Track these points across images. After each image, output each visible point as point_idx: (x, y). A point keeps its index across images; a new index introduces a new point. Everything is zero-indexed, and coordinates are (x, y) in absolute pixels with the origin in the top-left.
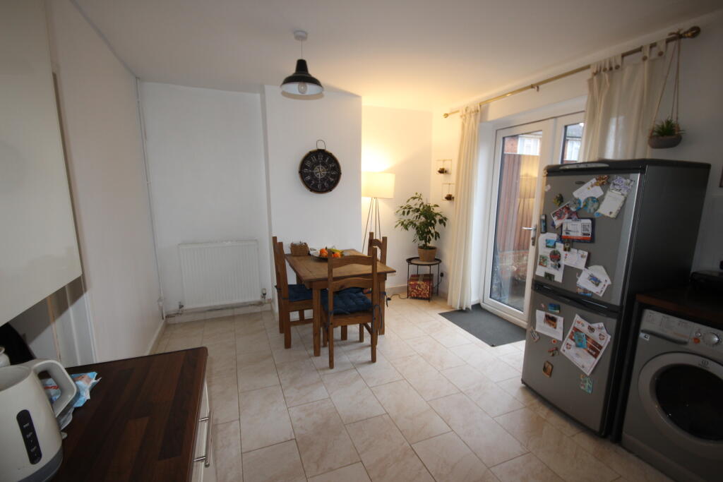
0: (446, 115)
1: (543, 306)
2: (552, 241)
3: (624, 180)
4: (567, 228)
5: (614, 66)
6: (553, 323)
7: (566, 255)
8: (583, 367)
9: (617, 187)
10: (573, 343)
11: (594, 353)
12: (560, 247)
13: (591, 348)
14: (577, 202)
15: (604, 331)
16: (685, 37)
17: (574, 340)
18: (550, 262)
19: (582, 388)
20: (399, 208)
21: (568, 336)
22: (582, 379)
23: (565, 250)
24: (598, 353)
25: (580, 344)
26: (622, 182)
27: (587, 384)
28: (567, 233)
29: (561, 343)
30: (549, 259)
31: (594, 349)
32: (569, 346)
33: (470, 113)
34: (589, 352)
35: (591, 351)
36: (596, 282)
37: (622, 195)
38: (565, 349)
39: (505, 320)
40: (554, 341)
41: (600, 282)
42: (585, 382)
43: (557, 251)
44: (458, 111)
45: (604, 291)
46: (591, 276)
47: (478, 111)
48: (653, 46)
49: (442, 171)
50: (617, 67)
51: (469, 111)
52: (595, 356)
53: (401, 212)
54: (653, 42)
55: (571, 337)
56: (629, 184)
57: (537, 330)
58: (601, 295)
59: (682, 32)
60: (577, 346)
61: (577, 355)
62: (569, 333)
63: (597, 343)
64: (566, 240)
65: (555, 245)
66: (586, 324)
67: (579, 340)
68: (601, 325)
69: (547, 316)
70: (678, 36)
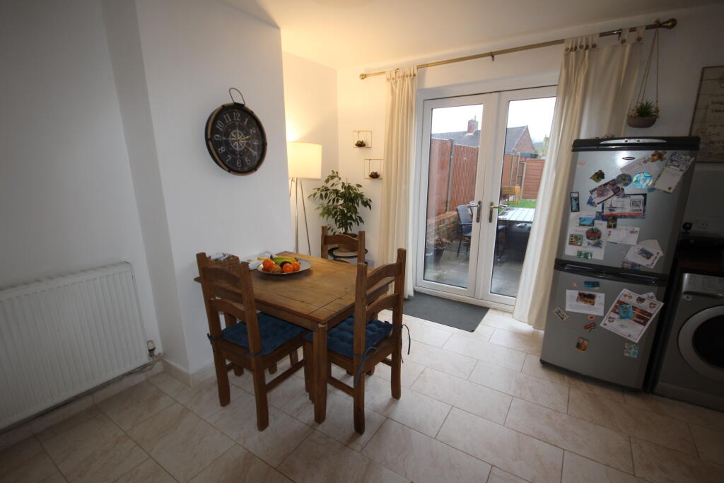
0: (363, 76)
1: (575, 285)
2: (590, 218)
3: (684, 157)
4: (611, 205)
5: (590, 45)
6: (590, 300)
7: (610, 232)
8: (629, 336)
9: (676, 163)
10: (617, 316)
11: (642, 321)
12: (601, 226)
13: (639, 317)
14: (627, 178)
15: (655, 299)
16: (664, 27)
17: (617, 313)
18: (586, 241)
19: (627, 355)
20: (316, 191)
21: (611, 309)
22: (626, 347)
23: (609, 227)
24: (647, 320)
25: (624, 315)
26: (681, 158)
27: (633, 350)
28: (611, 210)
29: (601, 318)
30: (585, 238)
31: (642, 317)
32: (611, 320)
33: (403, 77)
34: (635, 321)
35: (638, 320)
36: (648, 255)
37: (681, 170)
38: (607, 322)
39: (452, 300)
40: (592, 318)
41: (652, 255)
42: (631, 349)
43: (596, 229)
44: (383, 73)
45: (655, 263)
46: (641, 250)
47: (414, 75)
48: (633, 30)
49: (361, 145)
50: (594, 46)
51: (401, 74)
52: (644, 324)
53: (318, 195)
54: (633, 27)
55: (614, 311)
56: (689, 161)
57: (568, 309)
58: (652, 267)
59: (661, 22)
60: (621, 318)
61: (622, 326)
62: (612, 307)
63: (646, 312)
64: (611, 218)
65: (593, 223)
66: (635, 296)
67: (624, 312)
68: (651, 294)
69: (580, 294)
70: (658, 25)
